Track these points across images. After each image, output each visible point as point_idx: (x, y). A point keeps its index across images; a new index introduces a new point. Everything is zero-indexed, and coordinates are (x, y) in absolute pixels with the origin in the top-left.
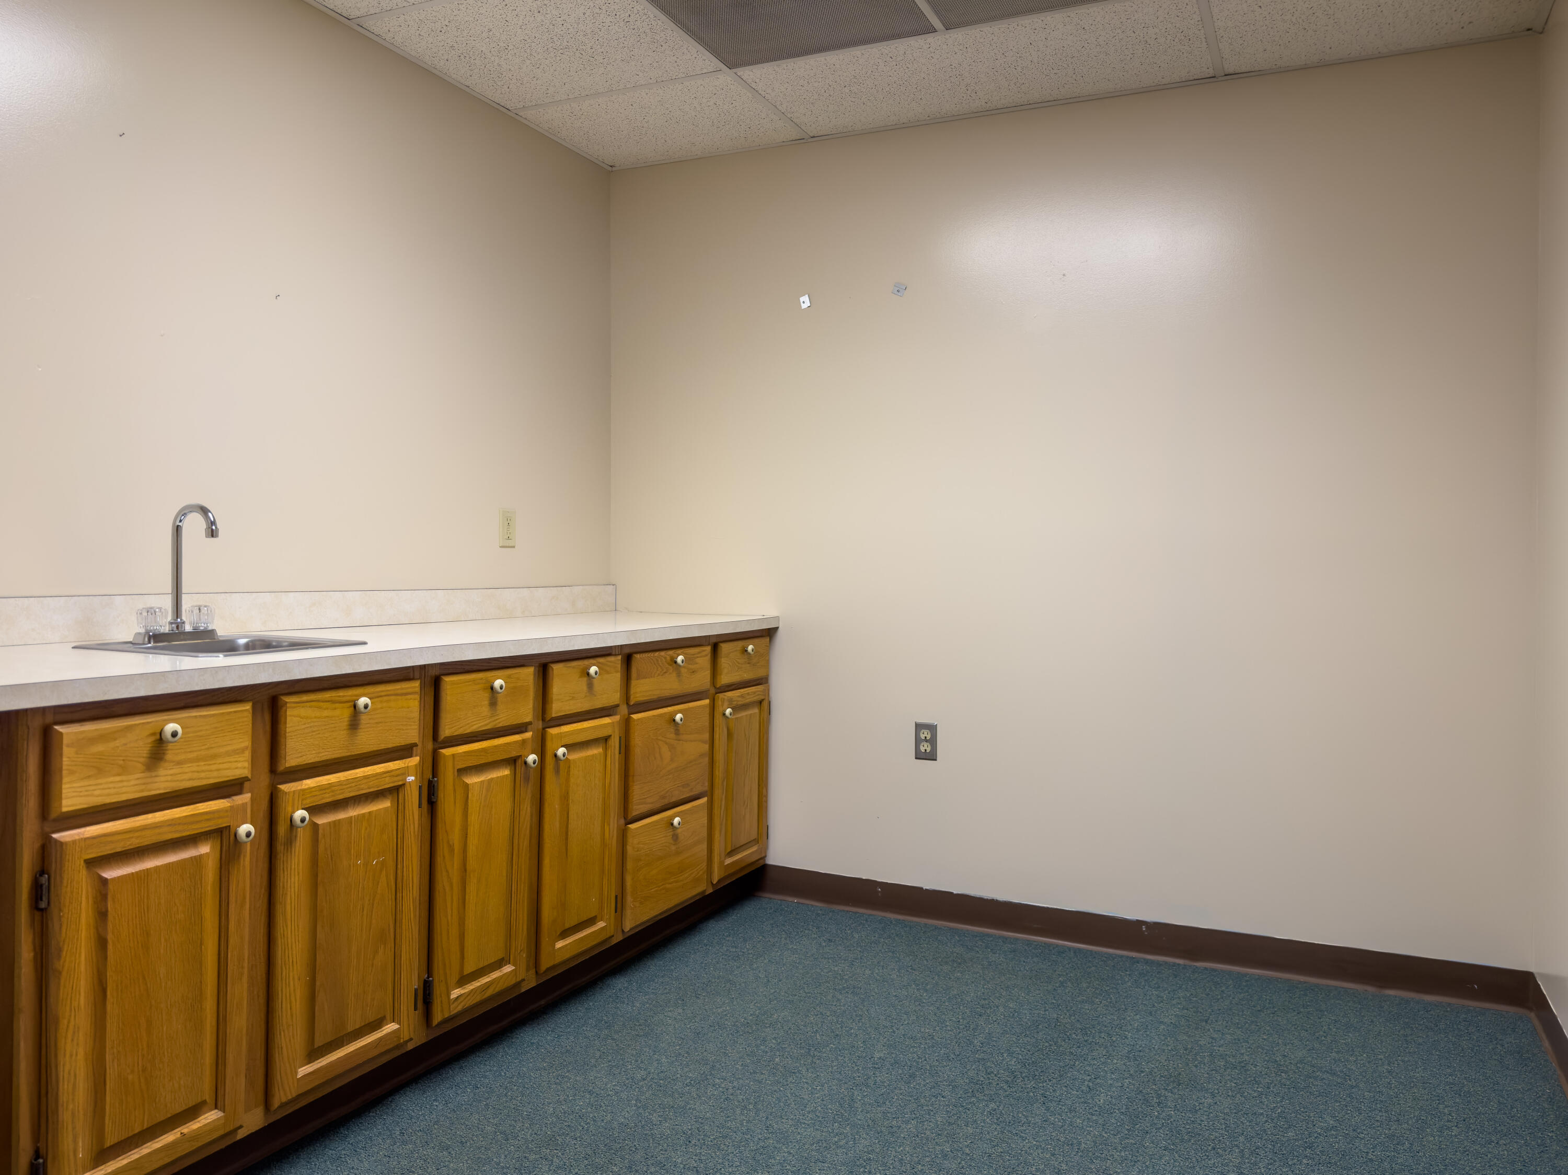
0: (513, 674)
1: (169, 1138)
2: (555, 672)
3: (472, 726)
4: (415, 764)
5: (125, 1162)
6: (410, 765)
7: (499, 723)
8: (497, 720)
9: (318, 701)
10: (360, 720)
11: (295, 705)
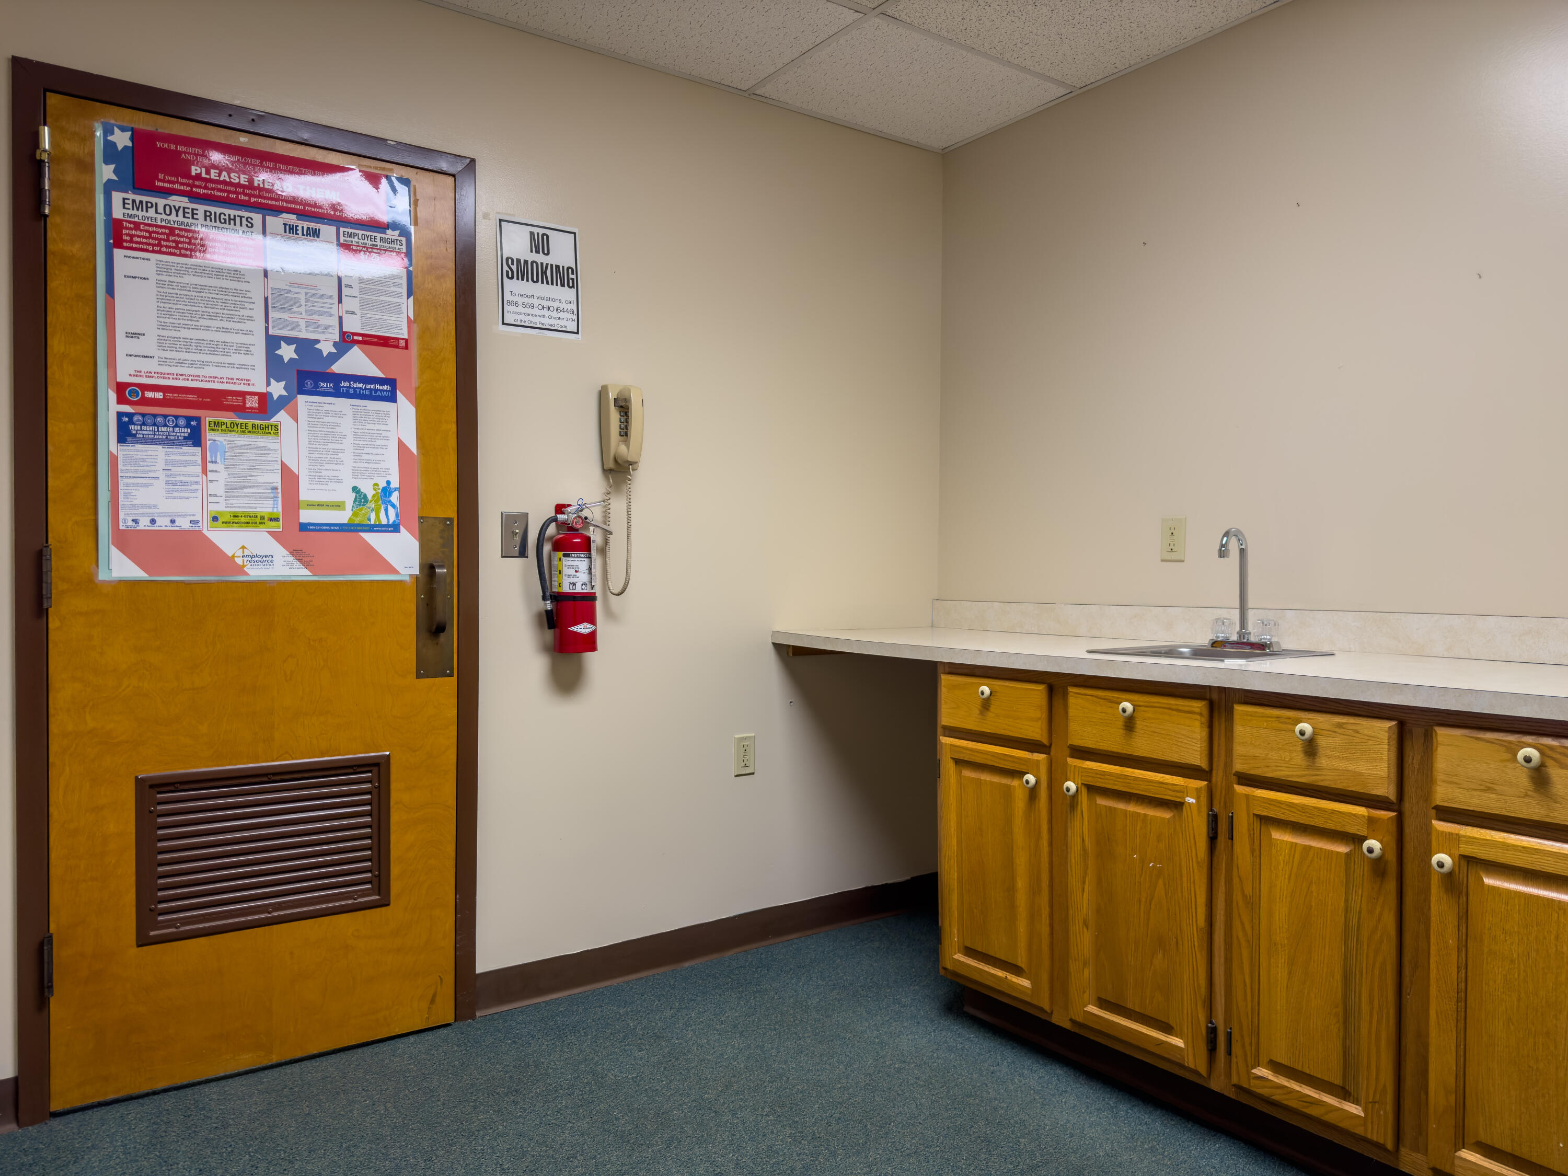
0: (1346, 723)
1: (1000, 973)
2: (1440, 739)
3: (1276, 771)
4: (1196, 786)
5: (976, 965)
6: (1190, 785)
7: (1322, 780)
8: (1317, 775)
9: (1096, 697)
10: (1135, 724)
11: (1075, 695)
